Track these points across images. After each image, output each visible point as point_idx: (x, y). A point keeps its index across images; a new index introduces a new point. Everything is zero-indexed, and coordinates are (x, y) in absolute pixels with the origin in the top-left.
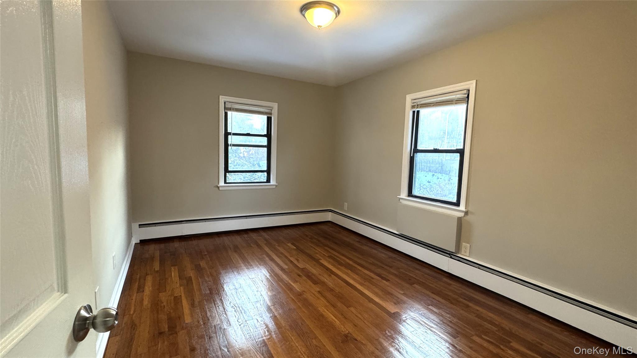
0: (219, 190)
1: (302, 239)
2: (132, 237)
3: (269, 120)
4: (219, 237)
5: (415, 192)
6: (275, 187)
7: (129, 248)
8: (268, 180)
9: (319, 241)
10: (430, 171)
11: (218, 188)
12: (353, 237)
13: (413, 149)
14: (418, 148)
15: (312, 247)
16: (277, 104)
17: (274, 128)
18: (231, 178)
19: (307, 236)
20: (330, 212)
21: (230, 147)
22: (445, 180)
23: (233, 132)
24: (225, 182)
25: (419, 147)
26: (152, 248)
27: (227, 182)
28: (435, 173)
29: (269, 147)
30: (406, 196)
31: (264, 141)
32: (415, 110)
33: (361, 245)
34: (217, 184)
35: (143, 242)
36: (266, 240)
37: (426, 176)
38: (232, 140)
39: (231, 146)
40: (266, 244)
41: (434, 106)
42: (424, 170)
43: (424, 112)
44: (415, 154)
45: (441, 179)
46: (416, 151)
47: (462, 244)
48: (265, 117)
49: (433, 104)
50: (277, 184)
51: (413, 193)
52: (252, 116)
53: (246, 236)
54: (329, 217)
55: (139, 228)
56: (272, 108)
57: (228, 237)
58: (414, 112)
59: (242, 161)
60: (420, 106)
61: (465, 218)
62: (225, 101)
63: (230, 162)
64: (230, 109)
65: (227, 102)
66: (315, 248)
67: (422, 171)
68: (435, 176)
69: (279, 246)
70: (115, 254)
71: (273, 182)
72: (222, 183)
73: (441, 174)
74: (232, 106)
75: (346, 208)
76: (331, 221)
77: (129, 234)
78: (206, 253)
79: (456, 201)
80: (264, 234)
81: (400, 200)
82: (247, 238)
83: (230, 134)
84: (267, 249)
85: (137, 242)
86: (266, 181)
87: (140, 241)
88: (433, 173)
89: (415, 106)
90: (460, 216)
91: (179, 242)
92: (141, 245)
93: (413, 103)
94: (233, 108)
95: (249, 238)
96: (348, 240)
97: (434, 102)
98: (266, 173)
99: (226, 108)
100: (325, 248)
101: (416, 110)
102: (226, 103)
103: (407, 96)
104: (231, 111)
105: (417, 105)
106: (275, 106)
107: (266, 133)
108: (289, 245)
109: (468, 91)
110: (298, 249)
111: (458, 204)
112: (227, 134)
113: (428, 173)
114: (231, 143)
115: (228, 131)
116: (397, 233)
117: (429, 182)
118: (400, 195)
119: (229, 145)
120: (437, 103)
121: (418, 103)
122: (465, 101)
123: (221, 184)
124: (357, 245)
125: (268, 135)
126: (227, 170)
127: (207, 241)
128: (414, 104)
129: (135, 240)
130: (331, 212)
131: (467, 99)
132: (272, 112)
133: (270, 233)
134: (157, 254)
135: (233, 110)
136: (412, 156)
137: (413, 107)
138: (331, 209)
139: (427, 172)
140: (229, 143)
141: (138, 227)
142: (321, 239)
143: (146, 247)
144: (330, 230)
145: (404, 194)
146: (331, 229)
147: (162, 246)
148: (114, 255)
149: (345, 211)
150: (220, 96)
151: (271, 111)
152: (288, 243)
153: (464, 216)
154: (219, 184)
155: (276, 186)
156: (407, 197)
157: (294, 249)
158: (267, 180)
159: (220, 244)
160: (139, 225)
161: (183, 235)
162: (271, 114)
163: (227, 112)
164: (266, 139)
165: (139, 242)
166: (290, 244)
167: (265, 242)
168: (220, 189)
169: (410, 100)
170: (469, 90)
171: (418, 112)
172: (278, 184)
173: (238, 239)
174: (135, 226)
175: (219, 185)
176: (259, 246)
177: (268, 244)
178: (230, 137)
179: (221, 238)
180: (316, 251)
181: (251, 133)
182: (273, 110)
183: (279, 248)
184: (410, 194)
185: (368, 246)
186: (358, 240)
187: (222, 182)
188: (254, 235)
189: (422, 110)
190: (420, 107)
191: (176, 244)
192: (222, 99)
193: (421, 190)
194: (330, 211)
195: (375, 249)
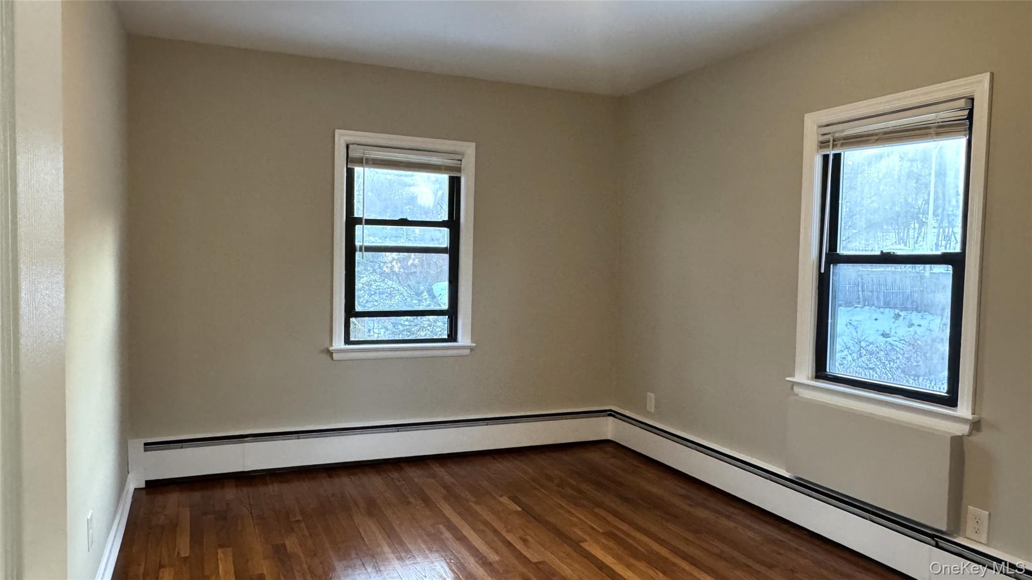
0: (333, 360)
1: (537, 486)
2: (128, 473)
3: (455, 185)
4: (330, 477)
5: (835, 367)
6: (467, 352)
7: (122, 501)
8: (453, 336)
9: (580, 491)
10: (887, 305)
11: (331, 354)
12: (671, 483)
13: (826, 254)
14: (838, 252)
15: (562, 507)
16: (474, 144)
17: (467, 204)
18: (361, 328)
19: (550, 478)
20: (611, 418)
21: (358, 255)
22: (930, 330)
23: (366, 217)
24: (347, 341)
25: (841, 250)
26: (174, 500)
27: (352, 339)
28: (902, 311)
29: (453, 251)
30: (810, 376)
31: (441, 238)
32: (828, 153)
33: (691, 506)
34: (327, 344)
35: (154, 486)
36: (446, 487)
37: (876, 319)
38: (364, 235)
39: (361, 250)
40: (446, 498)
41: (879, 142)
42: (872, 303)
43: (852, 158)
44: (832, 265)
45: (919, 326)
46: (833, 257)
47: (967, 508)
48: (443, 179)
49: (876, 138)
50: (474, 345)
51: (828, 370)
52: (412, 176)
53: (395, 475)
54: (608, 429)
55: (145, 451)
56: (463, 154)
57: (352, 477)
58: (826, 158)
59: (390, 283)
60: (841, 142)
61: (970, 438)
62: (348, 142)
63: (358, 285)
64: (361, 162)
65: (353, 144)
66: (570, 512)
67: (865, 305)
68: (901, 318)
69: (477, 503)
70: (92, 514)
71: (464, 338)
72: (338, 343)
73: (920, 314)
74: (364, 153)
75: (651, 406)
76: (612, 439)
77: (123, 467)
78: (299, 517)
79: (947, 392)
80: (440, 470)
81: (792, 389)
82: (399, 481)
83: (359, 221)
84: (448, 511)
85: (136, 487)
86: (446, 337)
87: (147, 482)
88: (897, 311)
89: (829, 142)
90: (960, 434)
91: (236, 486)
92: (147, 494)
93: (824, 135)
94: (367, 159)
95: (403, 480)
96: (655, 490)
97: (877, 131)
98: (445, 318)
99: (351, 158)
100: (597, 510)
101: (831, 153)
102: (351, 147)
103: (806, 118)
104: (363, 166)
105: (834, 141)
106: (469, 150)
107: (446, 218)
108: (504, 500)
109: (971, 101)
110: (527, 511)
111: (951, 400)
112: (352, 222)
113: (882, 310)
114: (361, 244)
115: (356, 216)
116: (787, 475)
117: (884, 335)
118: (793, 375)
119: (358, 248)
120: (885, 133)
121: (837, 135)
122: (963, 128)
123: (337, 345)
124: (683, 505)
125: (453, 223)
126: (350, 312)
127: (303, 487)
128: (826, 137)
129: (135, 482)
130: (614, 416)
131: (967, 122)
132: (461, 164)
133: (456, 468)
134: (186, 516)
135: (367, 163)
136: (823, 271)
137: (823, 144)
138: (613, 409)
139: (879, 308)
140: (358, 244)
141: (143, 450)
142: (585, 487)
143: (160, 499)
144: (611, 464)
145: (804, 372)
146: (613, 460)
147: (197, 496)
148: (89, 518)
149: (648, 414)
150: (337, 131)
151: (459, 162)
152: (501, 496)
153: (970, 434)
154: (331, 345)
155: (472, 349)
156: (812, 379)
157: (517, 512)
158: (448, 335)
159: (333, 495)
160: (146, 444)
161: (245, 470)
162: (459, 169)
163: (353, 169)
164: (446, 231)
165: (143, 485)
166: (507, 499)
167: (444, 491)
168: (335, 356)
169: (815, 127)
170: (973, 100)
171: (837, 157)
172: (477, 344)
173: (375, 483)
174: (136, 446)
175: (331, 348)
176: (427, 501)
177: (452, 496)
178: (358, 228)
179: (336, 480)
180: (574, 519)
181: (410, 219)
182: (463, 160)
183: (477, 508)
184: (821, 372)
185: (707, 508)
186: (683, 492)
187: (341, 340)
188: (415, 474)
189: (846, 153)
190: (842, 145)
191: (230, 493)
192: (342, 138)
193: (861, 356)
194: (610, 415)
195: (728, 517)
